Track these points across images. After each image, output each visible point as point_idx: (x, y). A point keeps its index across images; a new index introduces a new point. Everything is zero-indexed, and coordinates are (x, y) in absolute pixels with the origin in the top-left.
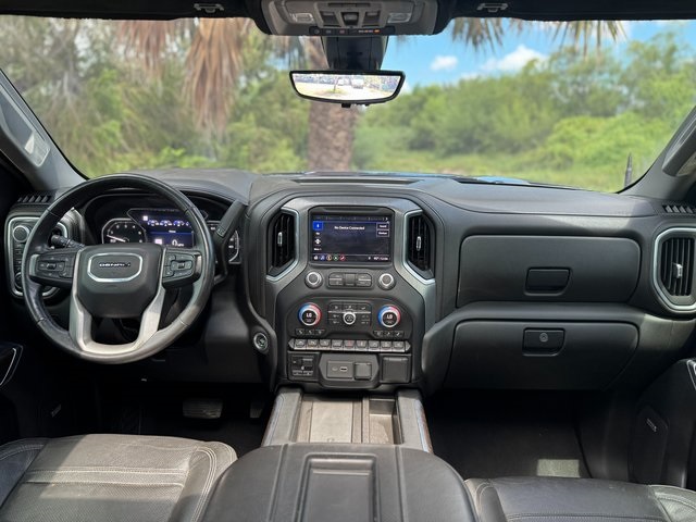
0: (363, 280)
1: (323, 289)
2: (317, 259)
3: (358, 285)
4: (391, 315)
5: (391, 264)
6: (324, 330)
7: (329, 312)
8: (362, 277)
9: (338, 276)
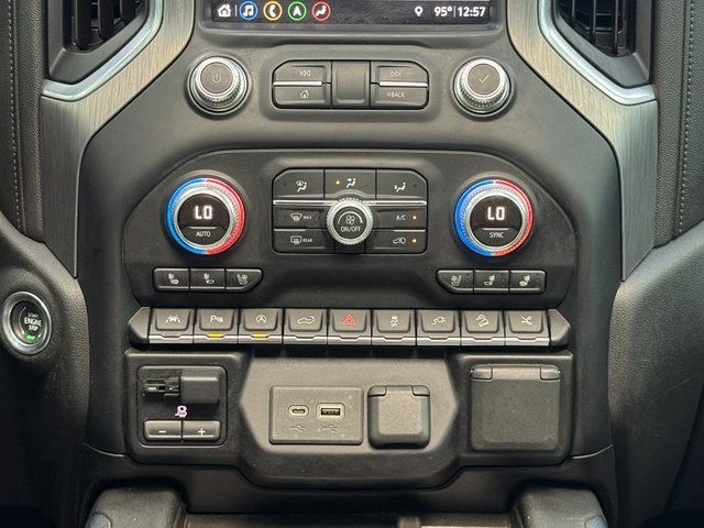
0: (398, 83)
1: (252, 123)
2: (229, 15)
3: (378, 102)
4: (503, 209)
5: (500, 27)
6: (259, 271)
7: (275, 202)
8: (395, 73)
9: (305, 72)
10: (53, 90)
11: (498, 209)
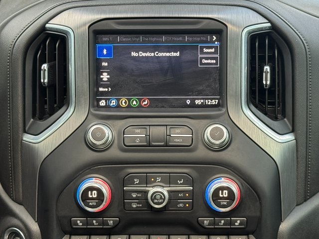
0: (179, 135)
1: (115, 153)
2: (105, 105)
3: (170, 144)
4: (226, 191)
5: (224, 110)
6: (118, 219)
7: (125, 188)
8: (178, 131)
9: (138, 131)
10: (27, 138)
11: (224, 191)
